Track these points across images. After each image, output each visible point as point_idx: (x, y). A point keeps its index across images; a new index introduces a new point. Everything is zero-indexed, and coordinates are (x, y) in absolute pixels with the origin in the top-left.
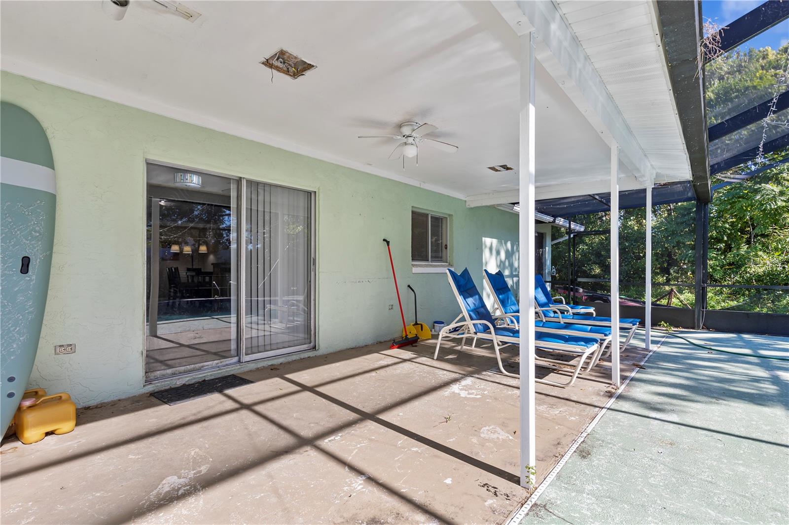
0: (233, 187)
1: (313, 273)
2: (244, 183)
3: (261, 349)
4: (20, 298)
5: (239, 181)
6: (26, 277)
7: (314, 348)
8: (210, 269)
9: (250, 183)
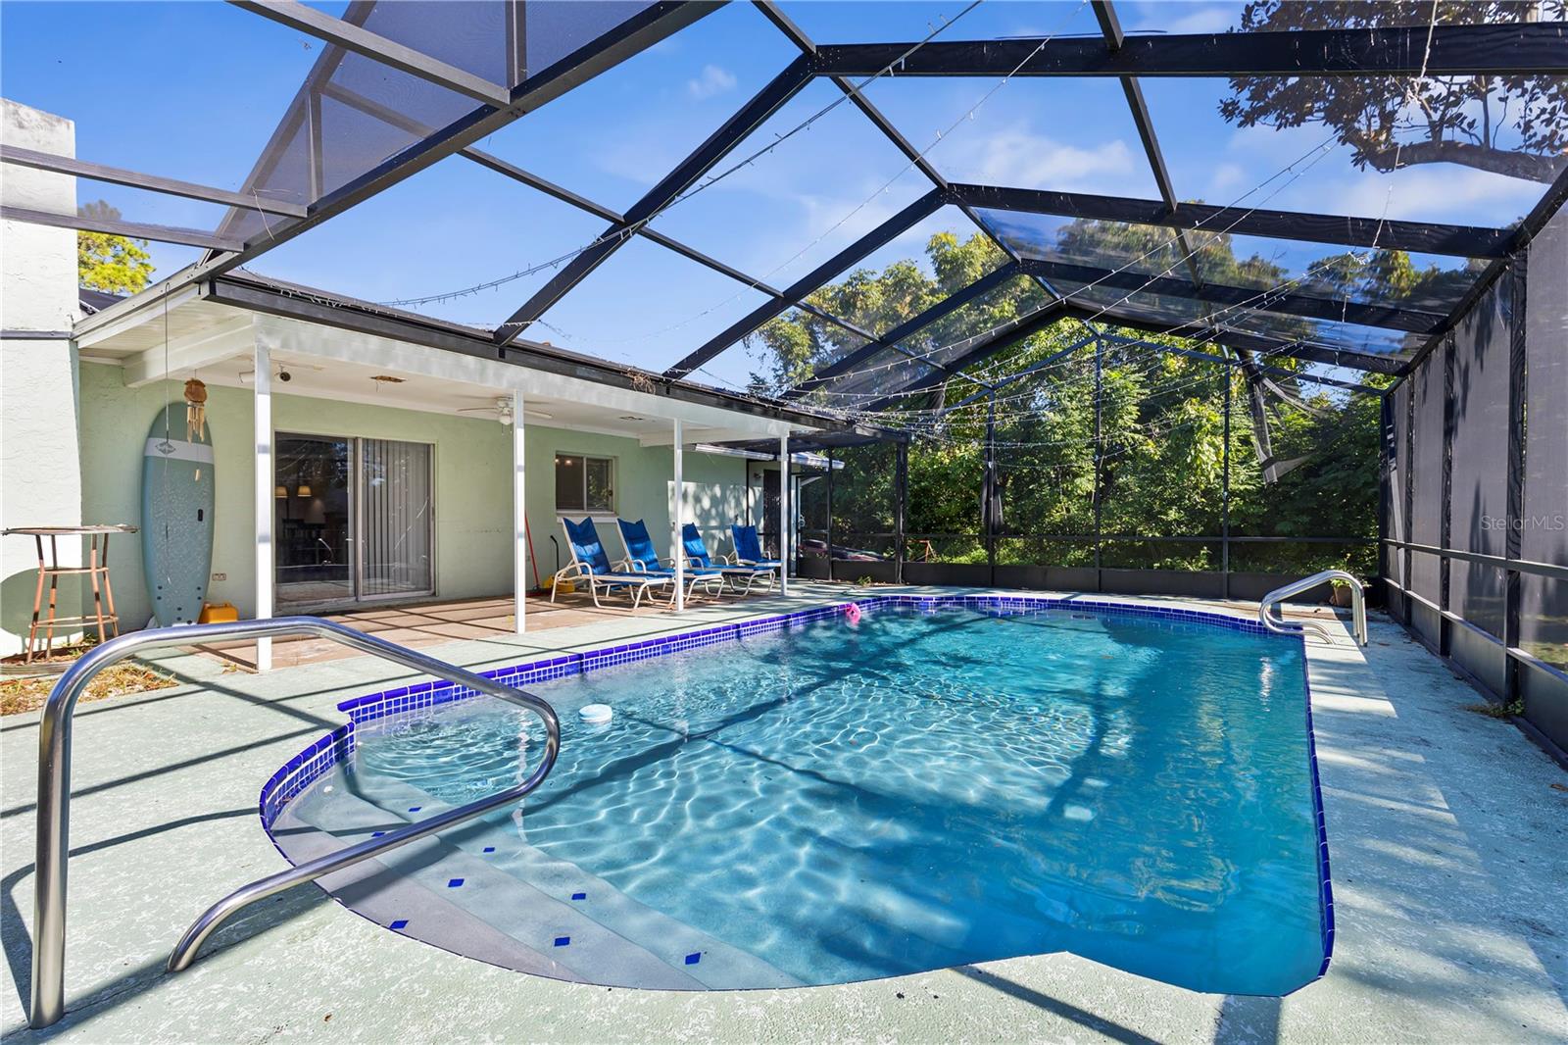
0: (350, 447)
1: (432, 523)
2: (360, 442)
3: (379, 591)
4: (200, 538)
5: (355, 440)
6: (201, 524)
7: (434, 594)
8: (319, 519)
9: (366, 441)
